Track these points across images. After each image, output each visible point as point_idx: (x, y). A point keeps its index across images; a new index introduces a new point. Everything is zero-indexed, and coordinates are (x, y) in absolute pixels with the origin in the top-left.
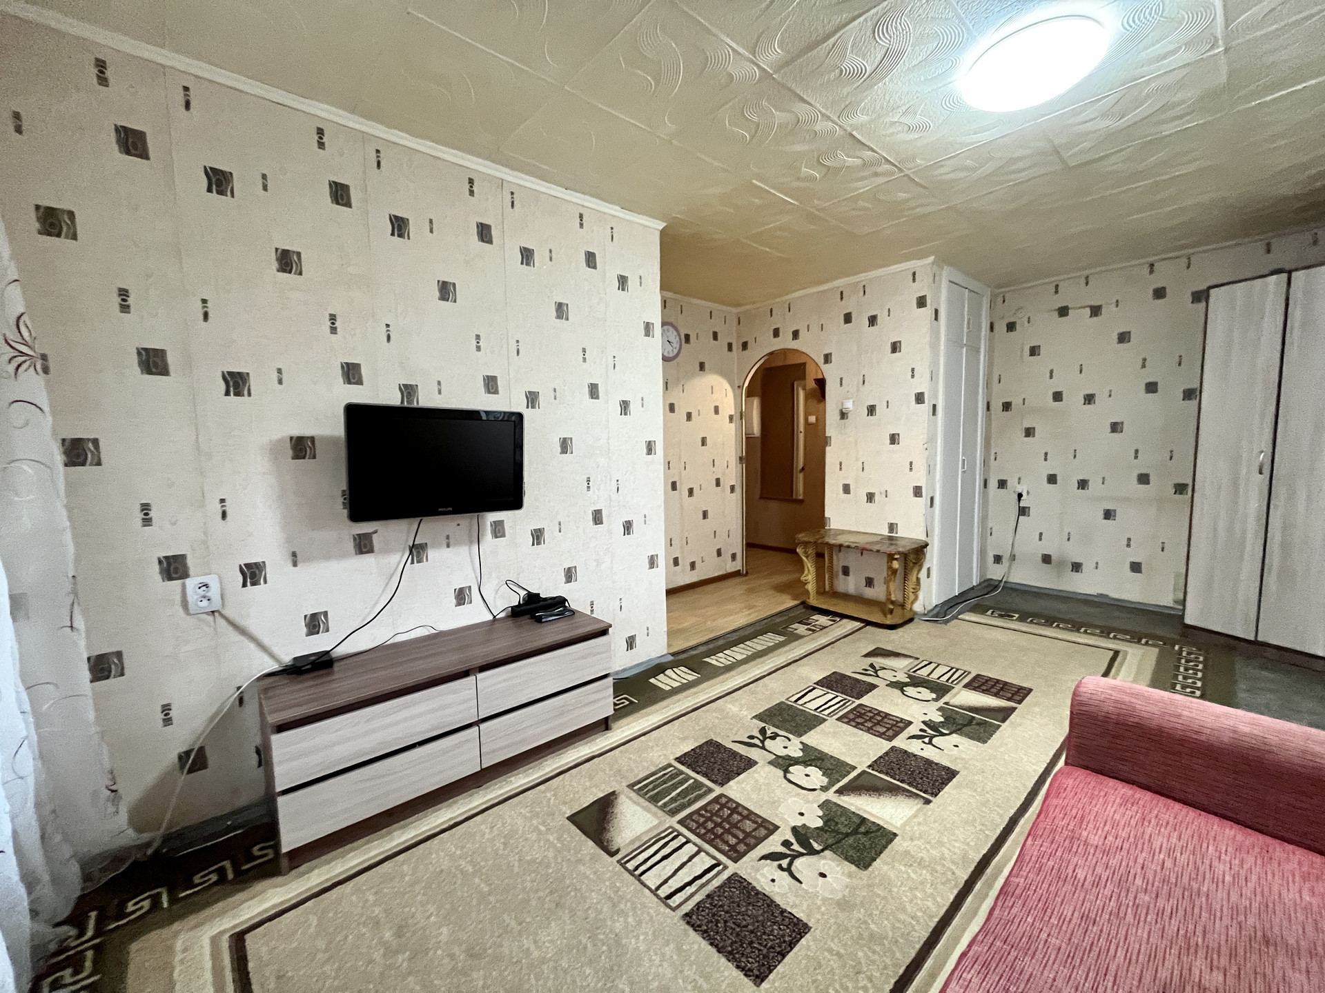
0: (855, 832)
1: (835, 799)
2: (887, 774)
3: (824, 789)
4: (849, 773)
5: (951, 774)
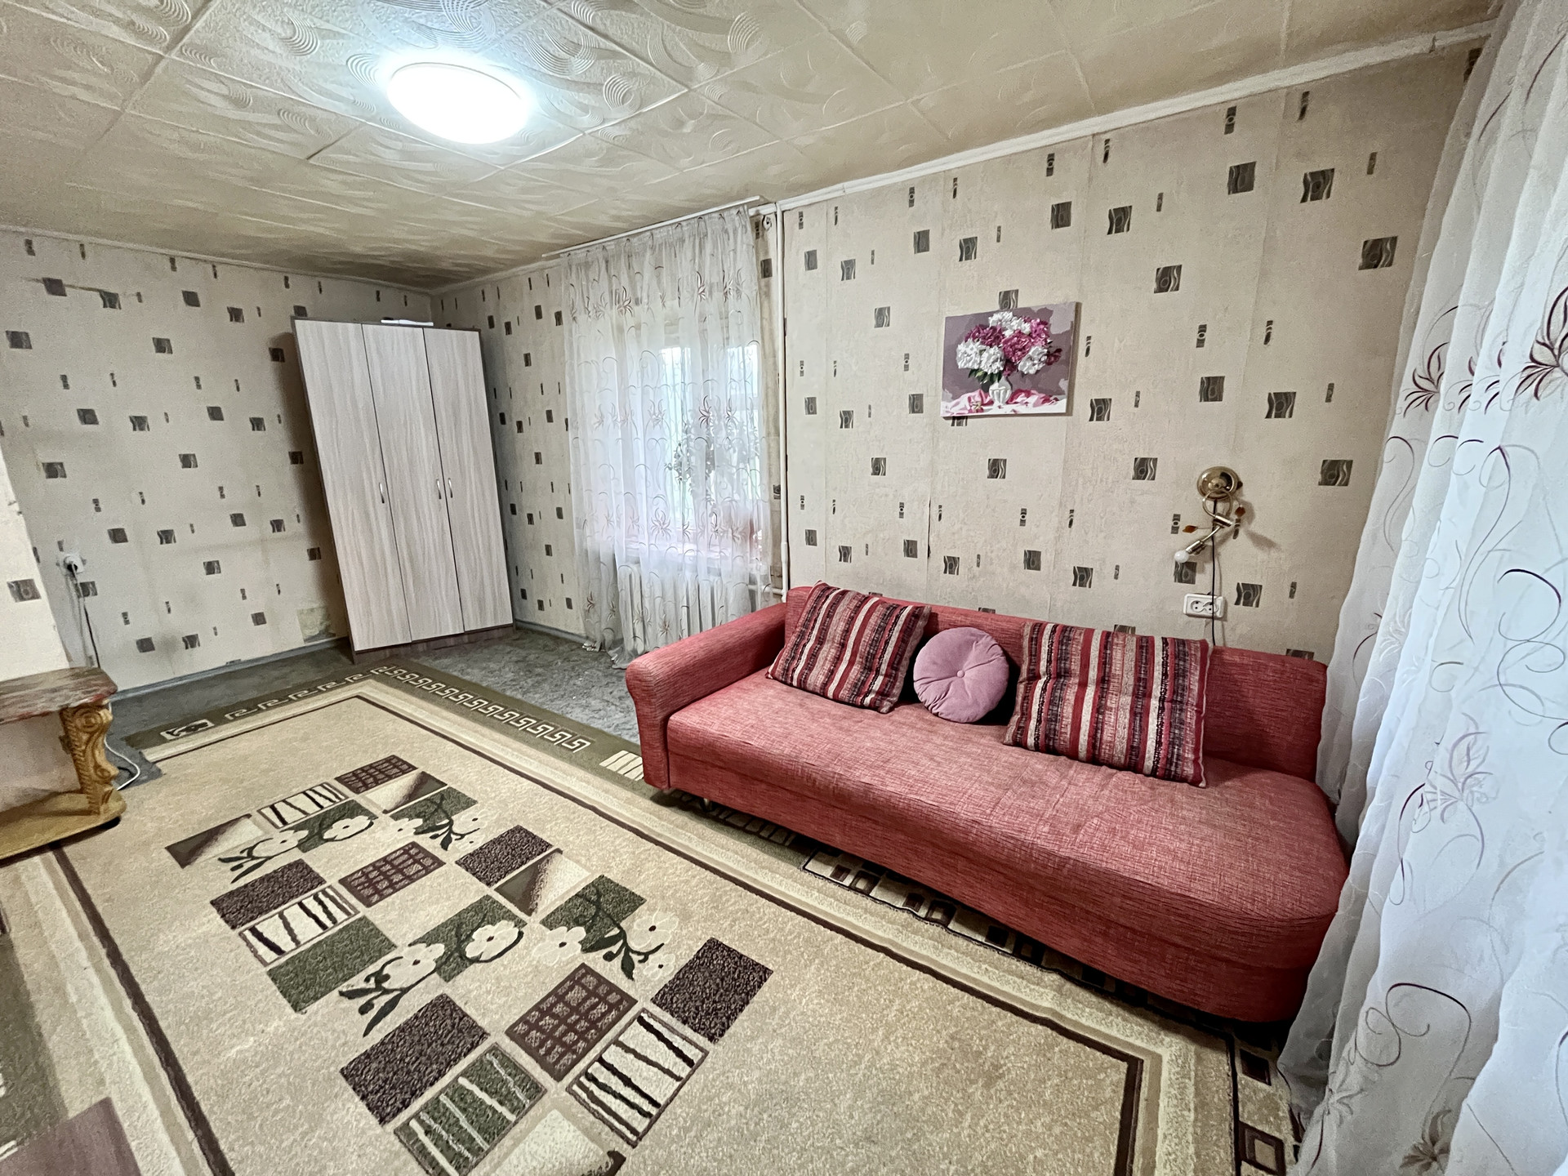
1: (540, 915)
2: (507, 873)
3: (520, 923)
4: (495, 902)
5: (519, 831)
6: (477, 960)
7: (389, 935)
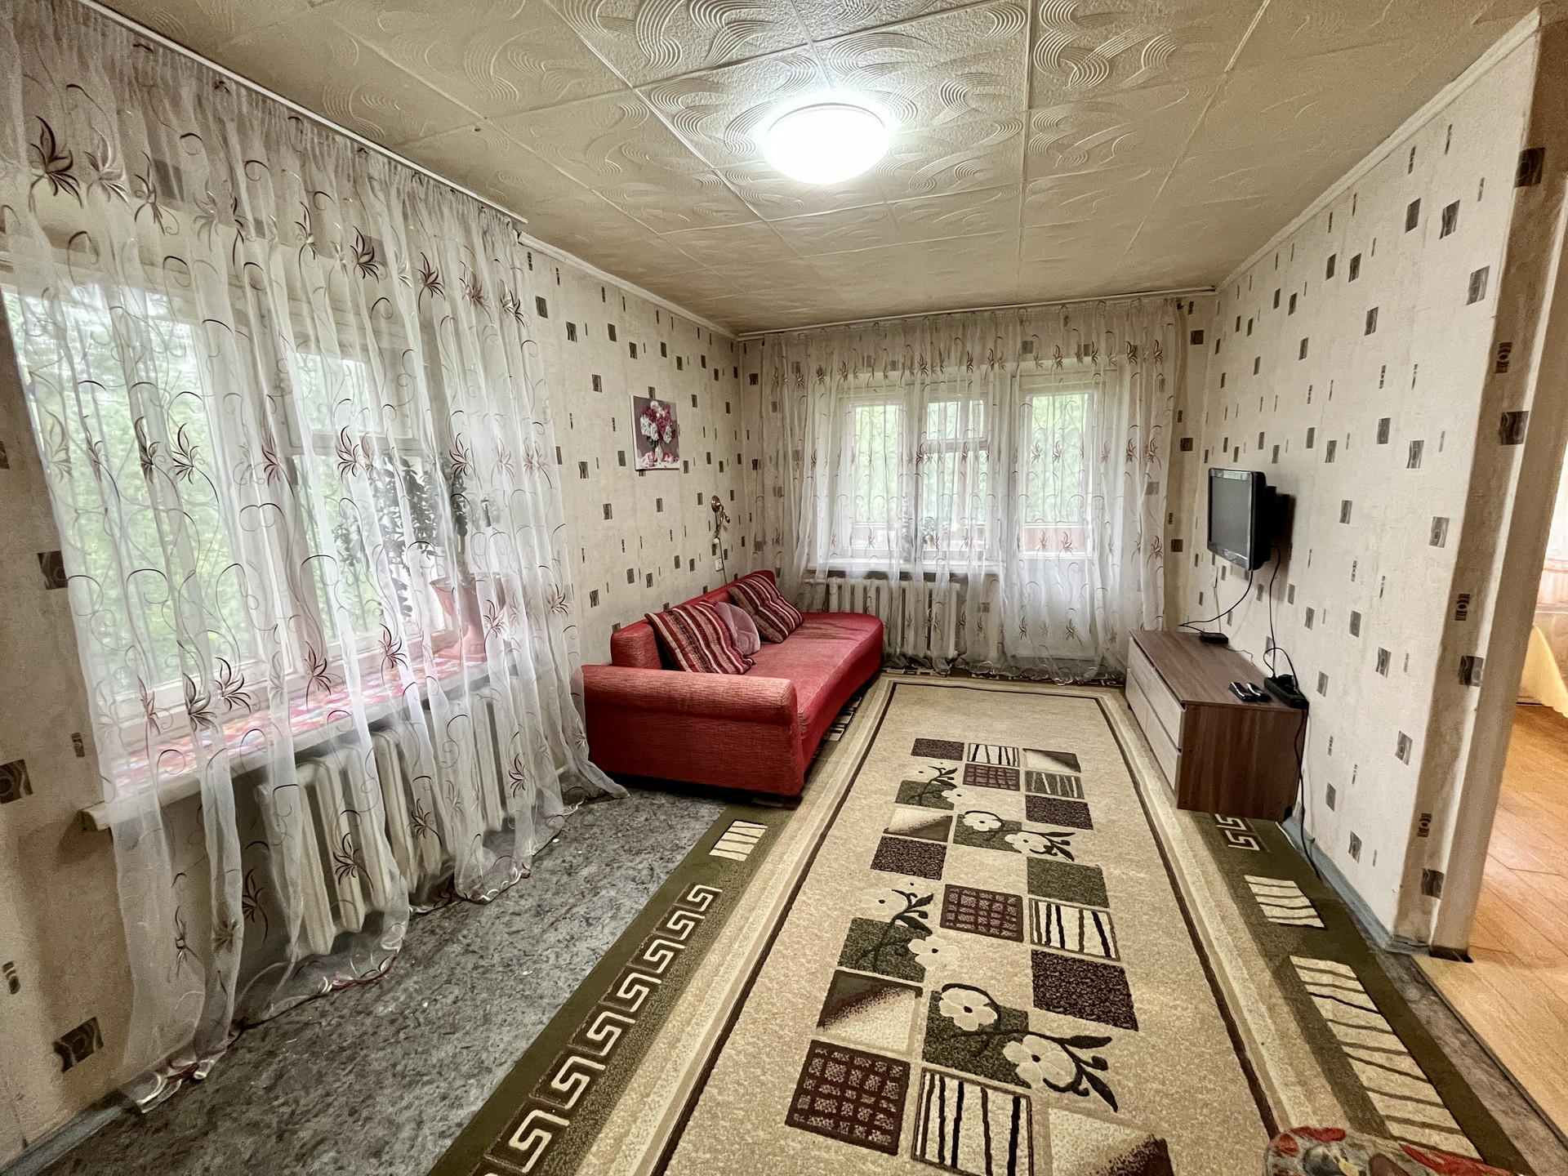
0: (920, 796)
1: (948, 813)
2: (927, 844)
3: (961, 817)
4: (955, 836)
5: (877, 864)
6: (999, 820)
7: (1025, 867)
